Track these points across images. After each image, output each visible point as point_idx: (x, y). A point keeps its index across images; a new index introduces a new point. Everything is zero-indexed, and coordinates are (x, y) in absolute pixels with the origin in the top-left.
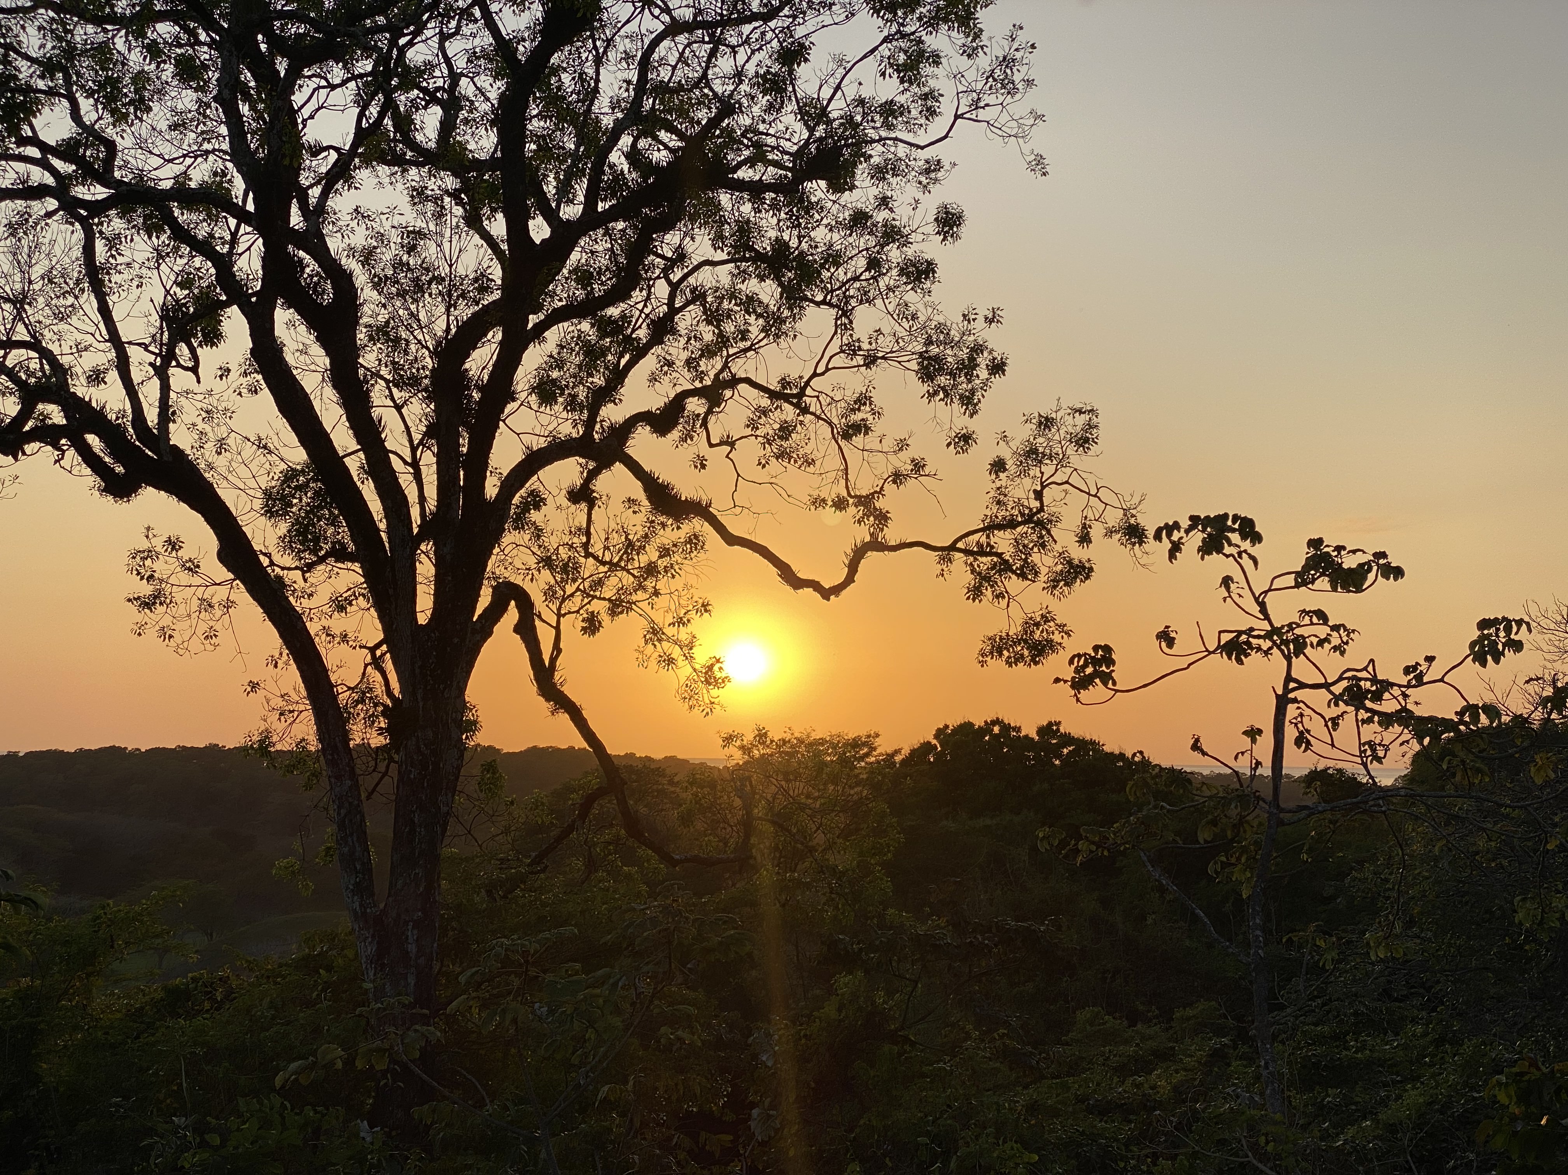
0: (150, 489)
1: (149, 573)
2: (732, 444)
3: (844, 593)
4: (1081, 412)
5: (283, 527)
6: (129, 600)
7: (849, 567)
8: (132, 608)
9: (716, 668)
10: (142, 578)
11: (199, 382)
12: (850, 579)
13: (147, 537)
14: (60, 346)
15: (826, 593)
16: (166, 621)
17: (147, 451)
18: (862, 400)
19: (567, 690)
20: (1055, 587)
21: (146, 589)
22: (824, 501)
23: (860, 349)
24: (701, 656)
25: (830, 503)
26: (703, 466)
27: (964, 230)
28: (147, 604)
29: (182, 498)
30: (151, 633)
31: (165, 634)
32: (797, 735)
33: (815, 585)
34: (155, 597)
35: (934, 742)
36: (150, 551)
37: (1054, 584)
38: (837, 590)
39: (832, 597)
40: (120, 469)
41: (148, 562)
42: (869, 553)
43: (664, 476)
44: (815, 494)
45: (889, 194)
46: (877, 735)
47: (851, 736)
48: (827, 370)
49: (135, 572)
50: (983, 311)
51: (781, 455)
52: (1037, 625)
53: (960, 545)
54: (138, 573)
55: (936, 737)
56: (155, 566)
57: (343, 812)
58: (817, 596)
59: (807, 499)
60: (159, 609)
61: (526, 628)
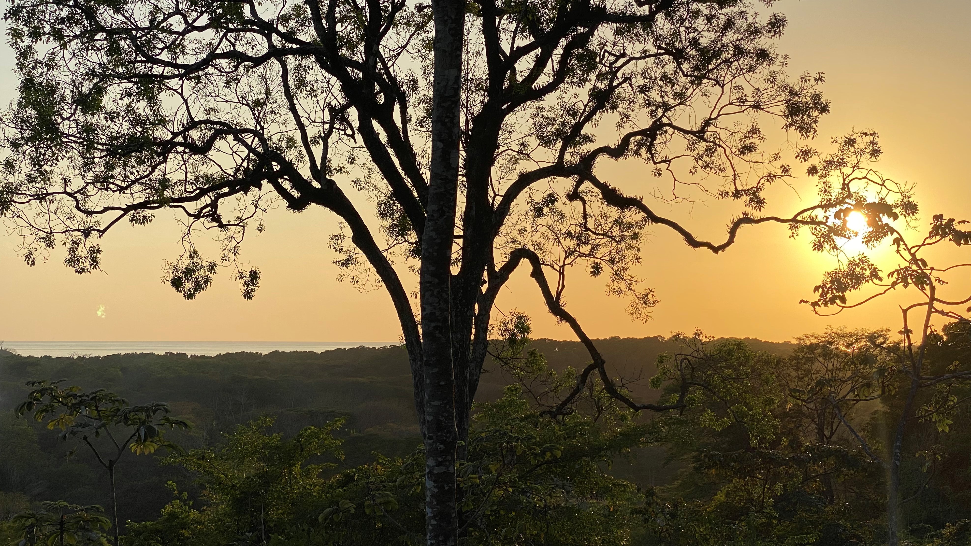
1: (340, 247)
2: (670, 161)
3: (727, 249)
4: (866, 134)
5: (388, 223)
6: (334, 263)
7: (730, 233)
8: (337, 267)
9: (650, 296)
10: (336, 251)
11: (356, 142)
12: (730, 241)
13: (341, 227)
14: (286, 126)
15: (716, 250)
16: (354, 273)
18: (754, 131)
19: (566, 309)
20: (869, 241)
21: (343, 257)
22: (727, 193)
23: (746, 101)
24: (640, 289)
25: (731, 194)
26: (660, 175)
27: (785, 30)
28: (345, 264)
29: (332, 209)
30: (347, 280)
31: (354, 281)
33: (709, 245)
34: (349, 260)
36: (340, 236)
37: (868, 240)
38: (722, 247)
39: (720, 252)
40: (296, 194)
41: (339, 242)
42: (743, 225)
43: (613, 184)
44: (722, 189)
45: (744, 9)
48: (719, 115)
49: (332, 247)
50: (814, 75)
51: (707, 166)
52: (858, 265)
53: (799, 218)
54: (335, 248)
56: (343, 244)
58: (711, 251)
59: (716, 192)
60: (351, 267)
61: (537, 274)
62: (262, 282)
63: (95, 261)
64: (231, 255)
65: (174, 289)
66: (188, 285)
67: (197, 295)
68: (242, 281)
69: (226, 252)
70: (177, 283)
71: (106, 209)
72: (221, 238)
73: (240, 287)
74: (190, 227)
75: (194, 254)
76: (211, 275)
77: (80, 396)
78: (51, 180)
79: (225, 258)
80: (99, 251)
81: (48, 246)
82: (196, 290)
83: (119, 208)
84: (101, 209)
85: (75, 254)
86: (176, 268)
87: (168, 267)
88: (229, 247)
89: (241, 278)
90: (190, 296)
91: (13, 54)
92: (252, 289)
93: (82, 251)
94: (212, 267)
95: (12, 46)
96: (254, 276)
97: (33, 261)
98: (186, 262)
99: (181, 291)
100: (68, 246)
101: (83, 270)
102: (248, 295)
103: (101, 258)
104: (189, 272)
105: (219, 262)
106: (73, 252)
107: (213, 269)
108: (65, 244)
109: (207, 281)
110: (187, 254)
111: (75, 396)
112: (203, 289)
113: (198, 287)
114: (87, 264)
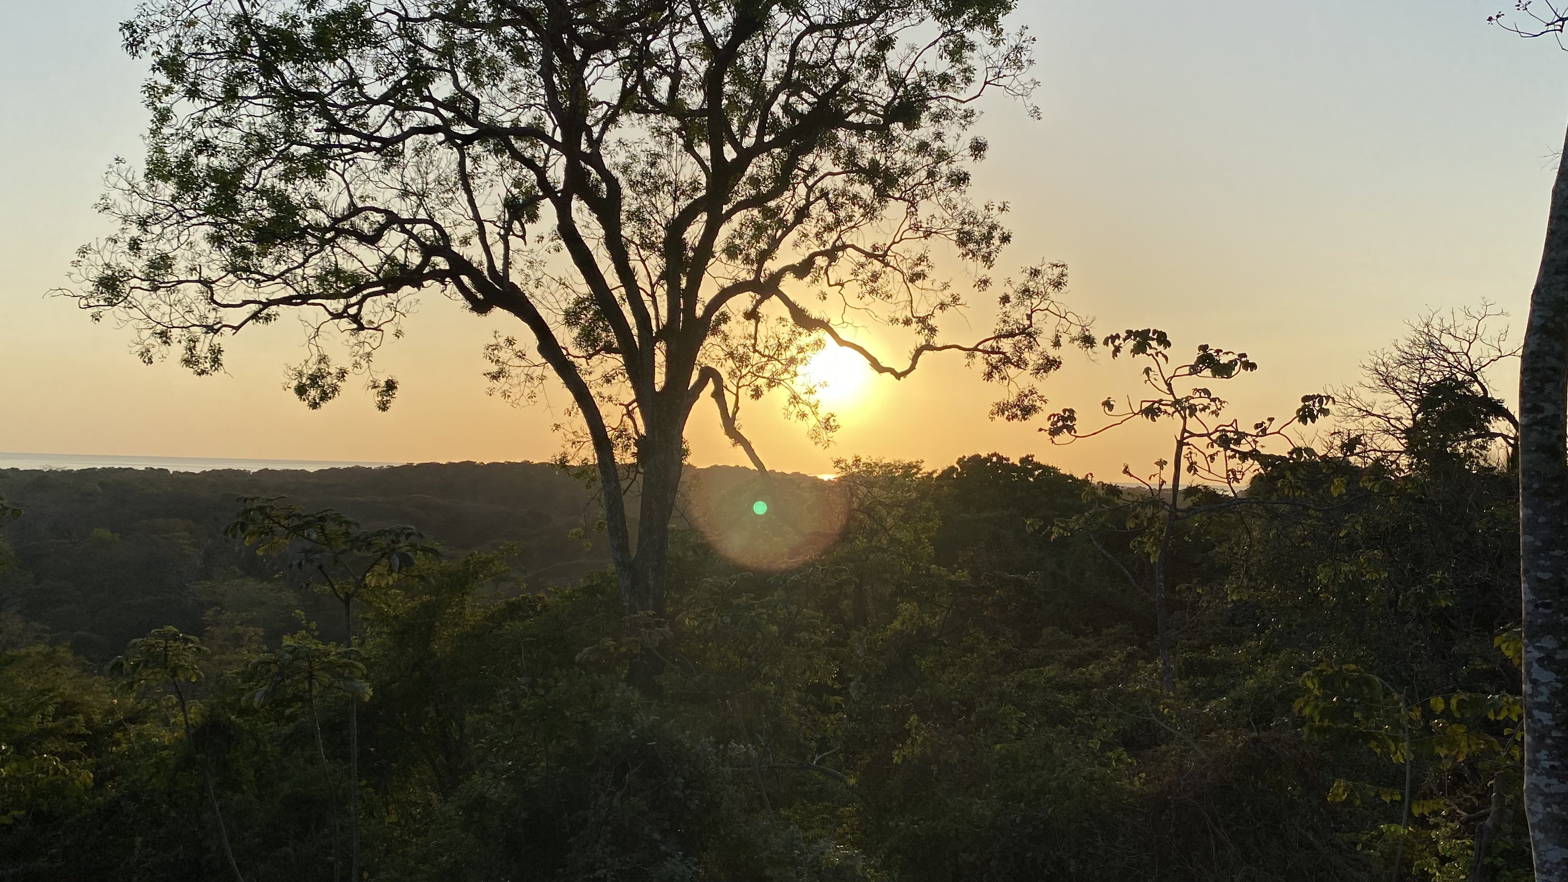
0: (498, 308)
1: (496, 359)
2: (842, 285)
3: (908, 376)
4: (1057, 266)
5: (576, 331)
6: (485, 375)
7: (913, 360)
8: (486, 379)
9: (831, 420)
10: (492, 362)
11: (526, 244)
12: (912, 368)
13: (495, 337)
14: (445, 222)
15: (898, 376)
16: (506, 387)
18: (921, 259)
19: (742, 431)
20: (1037, 373)
21: (495, 368)
22: (897, 320)
23: (921, 227)
24: (823, 413)
25: (901, 321)
26: (825, 298)
27: (987, 153)
28: (495, 377)
29: (517, 314)
30: (498, 394)
31: (505, 395)
32: (874, 460)
33: (892, 371)
34: (500, 373)
35: (957, 466)
36: (497, 345)
37: (1037, 371)
38: (905, 374)
39: (902, 378)
40: (480, 296)
41: (496, 352)
42: (925, 351)
43: (801, 304)
44: (892, 315)
45: (941, 131)
46: (923, 462)
47: (906, 462)
48: (901, 240)
49: (488, 358)
50: (998, 204)
51: (872, 291)
52: (1026, 396)
53: (980, 347)
54: (490, 359)
55: (958, 463)
56: (500, 354)
57: (611, 501)
58: (893, 377)
59: (887, 319)
60: (502, 380)
61: (719, 395)
62: (397, 393)
63: (216, 361)
64: (363, 363)
65: (296, 397)
66: (313, 393)
67: (323, 404)
68: (375, 391)
69: (358, 358)
70: (301, 390)
71: (246, 303)
72: (351, 344)
73: (373, 398)
74: (318, 329)
75: (323, 359)
76: (339, 383)
77: (305, 517)
78: (173, 267)
79: (356, 365)
80: (220, 351)
81: (165, 342)
82: (322, 399)
83: (260, 302)
84: (240, 302)
85: (192, 353)
86: (301, 374)
87: (290, 372)
88: (361, 352)
89: (375, 387)
90: (314, 405)
91: (150, 114)
92: (387, 401)
93: (202, 349)
94: (342, 374)
95: (148, 106)
96: (391, 386)
97: (150, 359)
98: (311, 369)
99: (304, 400)
100: (184, 343)
101: (203, 372)
102: (383, 407)
103: (223, 358)
104: (314, 379)
105: (350, 369)
106: (190, 350)
107: (343, 376)
108: (180, 342)
109: (335, 389)
110: (315, 359)
111: (299, 516)
112: (330, 398)
113: (324, 397)
114: (208, 365)
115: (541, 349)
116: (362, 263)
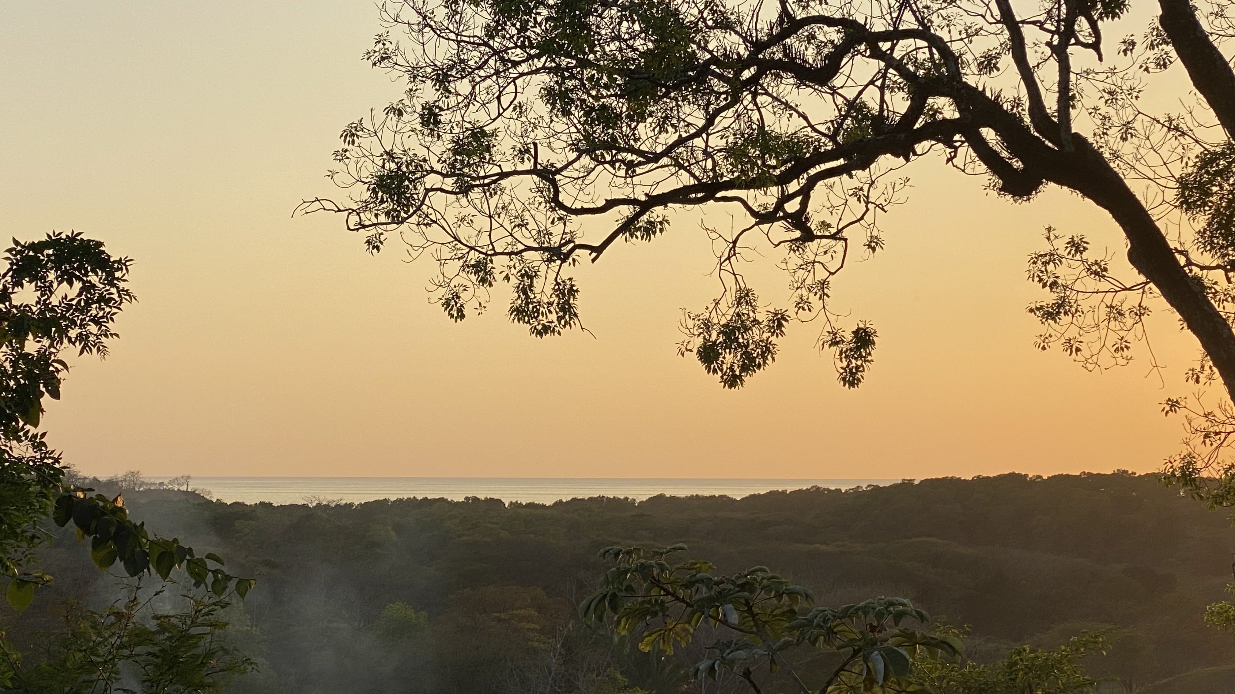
0: (1052, 185)
1: (1051, 280)
5: (1202, 220)
6: (1031, 311)
8: (1035, 319)
10: (1044, 286)
11: (1101, 59)
13: (1048, 238)
14: (950, 32)
16: (1073, 332)
17: (1047, 142)
21: (1049, 298)
28: (1051, 314)
29: (1086, 193)
30: (1057, 346)
31: (1072, 347)
34: (1060, 306)
36: (1052, 255)
40: (1017, 164)
41: (1051, 267)
49: (1037, 279)
54: (1040, 280)
56: (1059, 271)
60: (1065, 319)
62: (876, 353)
63: (566, 310)
64: (814, 300)
65: (701, 367)
66: (729, 358)
67: (747, 379)
68: (836, 351)
69: (804, 292)
70: (709, 355)
71: (611, 204)
72: (792, 266)
73: (833, 363)
74: (735, 242)
75: (743, 297)
76: (773, 339)
77: (717, 584)
78: (493, 150)
79: (802, 304)
80: (572, 292)
81: (483, 281)
82: (745, 368)
83: (634, 202)
84: (601, 203)
85: (527, 297)
86: (707, 325)
87: (690, 324)
88: (809, 281)
89: (834, 343)
90: (732, 381)
92: (857, 367)
94: (778, 322)
96: (863, 339)
97: (460, 310)
98: (724, 314)
99: (715, 371)
100: (514, 281)
101: (546, 329)
102: (851, 378)
103: (579, 303)
104: (730, 333)
105: (791, 312)
106: (525, 293)
107: (780, 325)
108: (507, 278)
109: (767, 350)
110: (731, 297)
111: (707, 582)
112: (759, 366)
113: (749, 364)
114: (553, 317)
115: (1134, 257)
116: (806, 118)
